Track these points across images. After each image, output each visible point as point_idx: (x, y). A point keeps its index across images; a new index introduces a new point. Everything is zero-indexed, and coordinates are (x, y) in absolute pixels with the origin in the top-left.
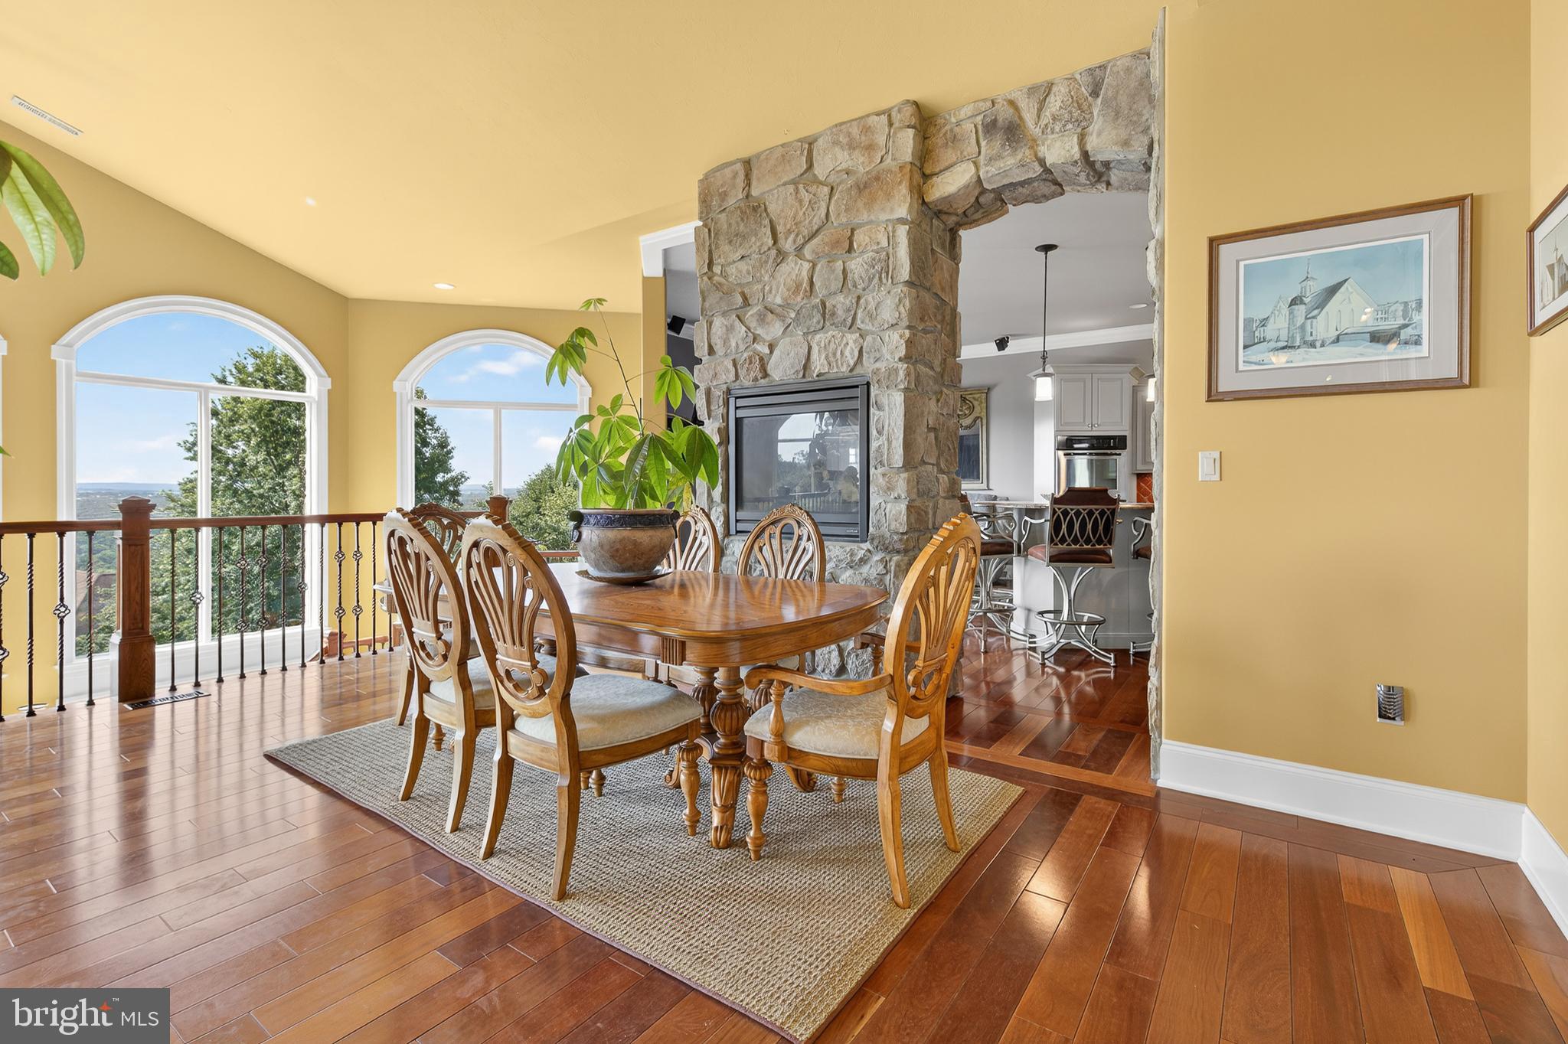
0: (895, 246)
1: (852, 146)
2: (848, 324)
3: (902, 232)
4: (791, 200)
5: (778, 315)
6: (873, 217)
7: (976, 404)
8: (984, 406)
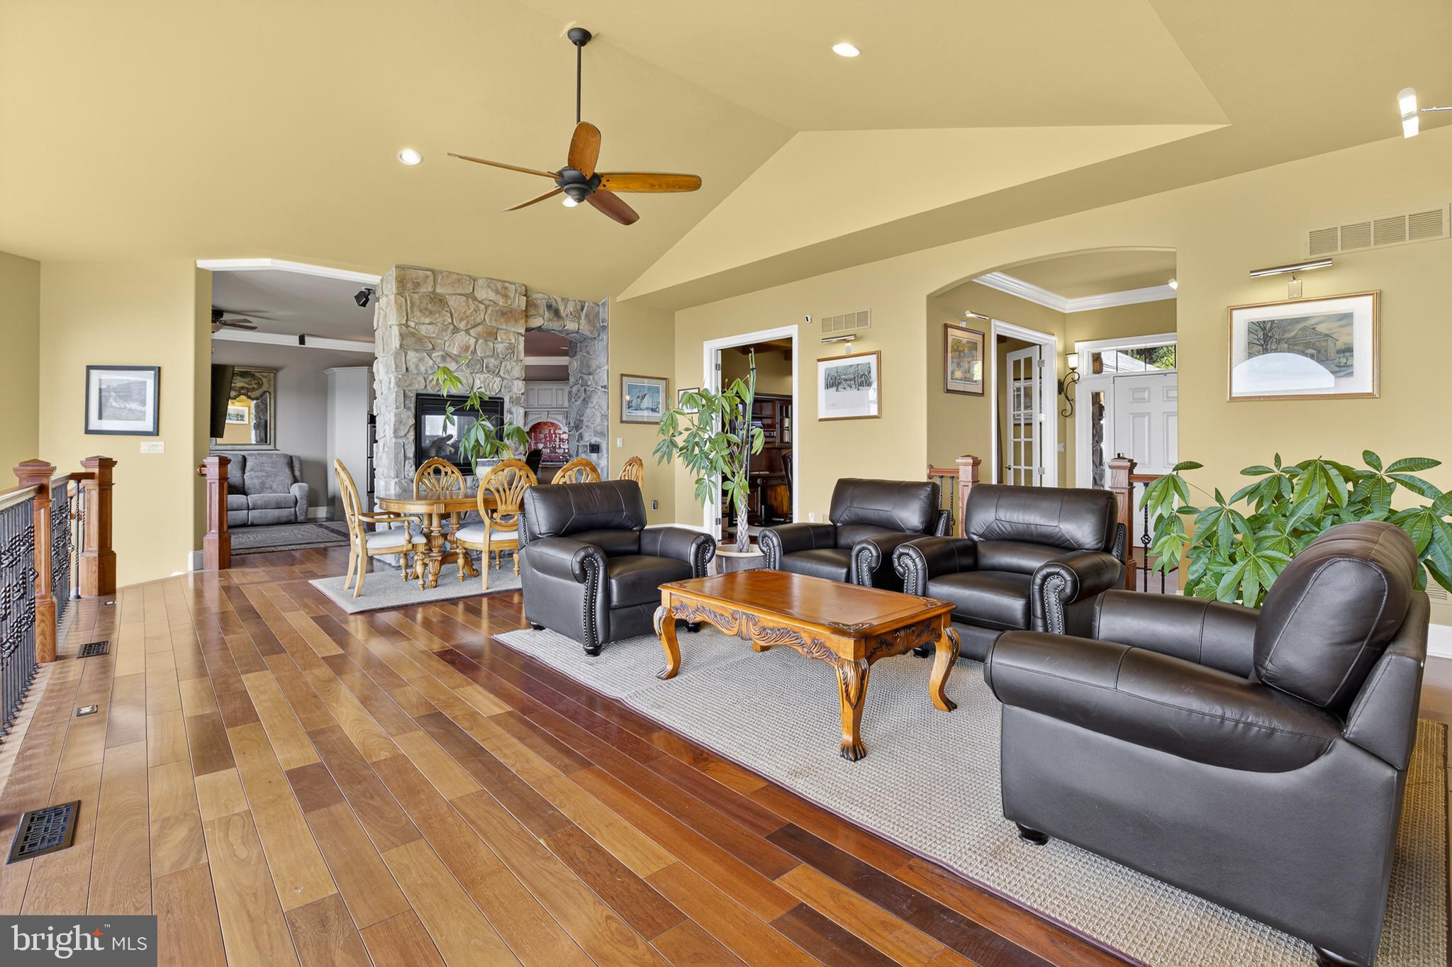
0: (518, 344)
1: (497, 292)
2: (496, 373)
3: (522, 339)
4: (464, 304)
5: (454, 359)
6: (508, 328)
7: (265, 380)
8: (272, 383)
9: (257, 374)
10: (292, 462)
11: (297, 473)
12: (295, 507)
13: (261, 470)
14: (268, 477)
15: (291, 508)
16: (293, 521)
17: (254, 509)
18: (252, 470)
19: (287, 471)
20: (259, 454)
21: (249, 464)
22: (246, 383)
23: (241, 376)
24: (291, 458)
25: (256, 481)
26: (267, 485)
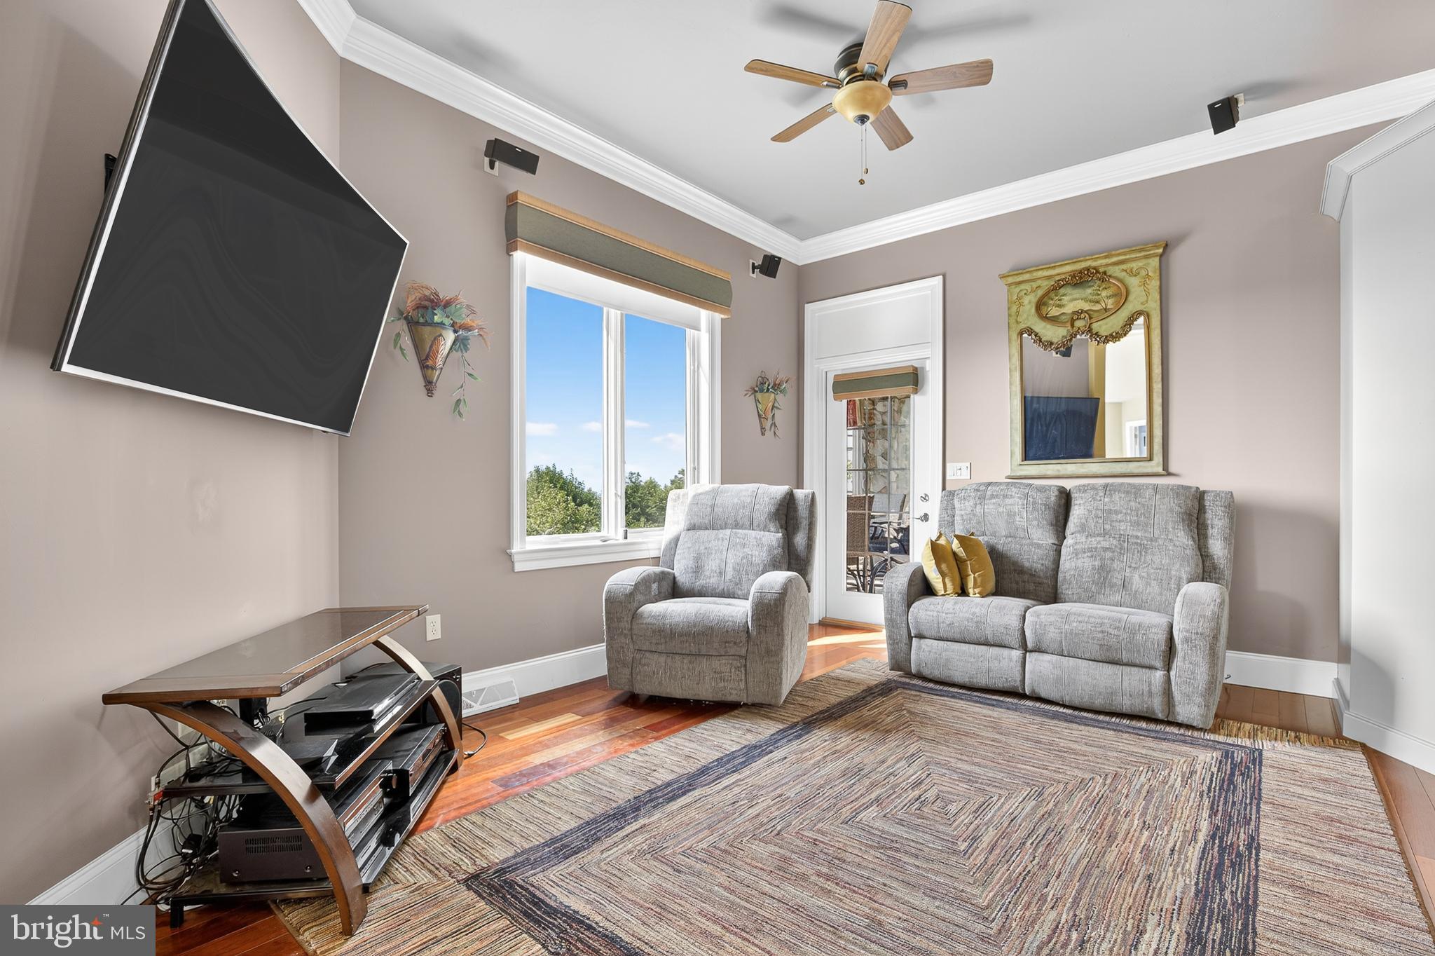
7: (1133, 282)
8: (1155, 284)
9: (1116, 271)
10: (1202, 509)
11: (1217, 547)
12: (1168, 666)
13: (1105, 534)
14: (1122, 551)
15: (1151, 668)
16: (1160, 716)
17: (1038, 650)
18: (1083, 528)
19: (1183, 539)
20: (1106, 487)
21: (1077, 512)
22: (1085, 300)
23: (1076, 285)
24: (1200, 496)
25: (1086, 563)
26: (1117, 579)
